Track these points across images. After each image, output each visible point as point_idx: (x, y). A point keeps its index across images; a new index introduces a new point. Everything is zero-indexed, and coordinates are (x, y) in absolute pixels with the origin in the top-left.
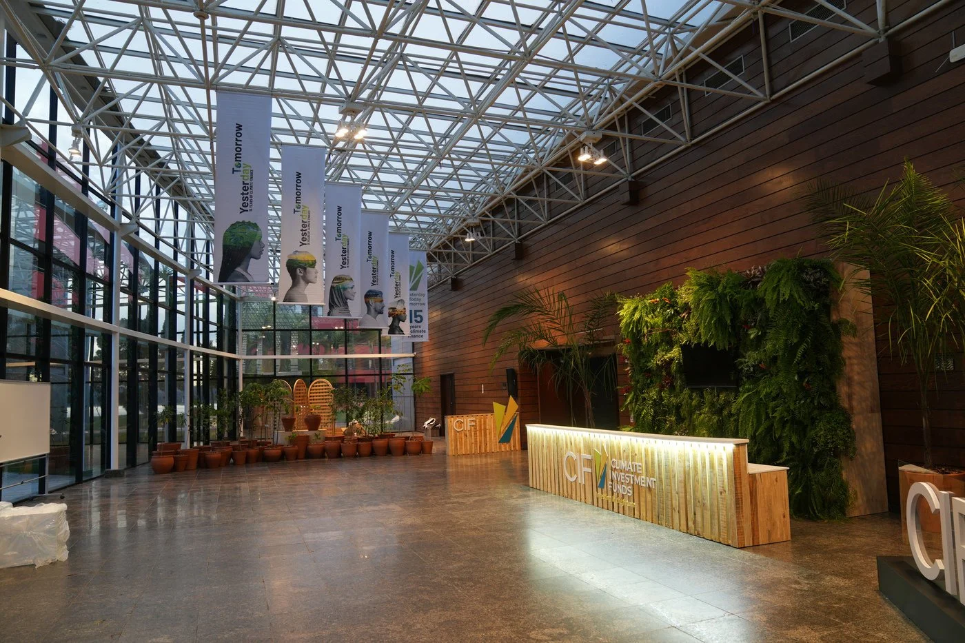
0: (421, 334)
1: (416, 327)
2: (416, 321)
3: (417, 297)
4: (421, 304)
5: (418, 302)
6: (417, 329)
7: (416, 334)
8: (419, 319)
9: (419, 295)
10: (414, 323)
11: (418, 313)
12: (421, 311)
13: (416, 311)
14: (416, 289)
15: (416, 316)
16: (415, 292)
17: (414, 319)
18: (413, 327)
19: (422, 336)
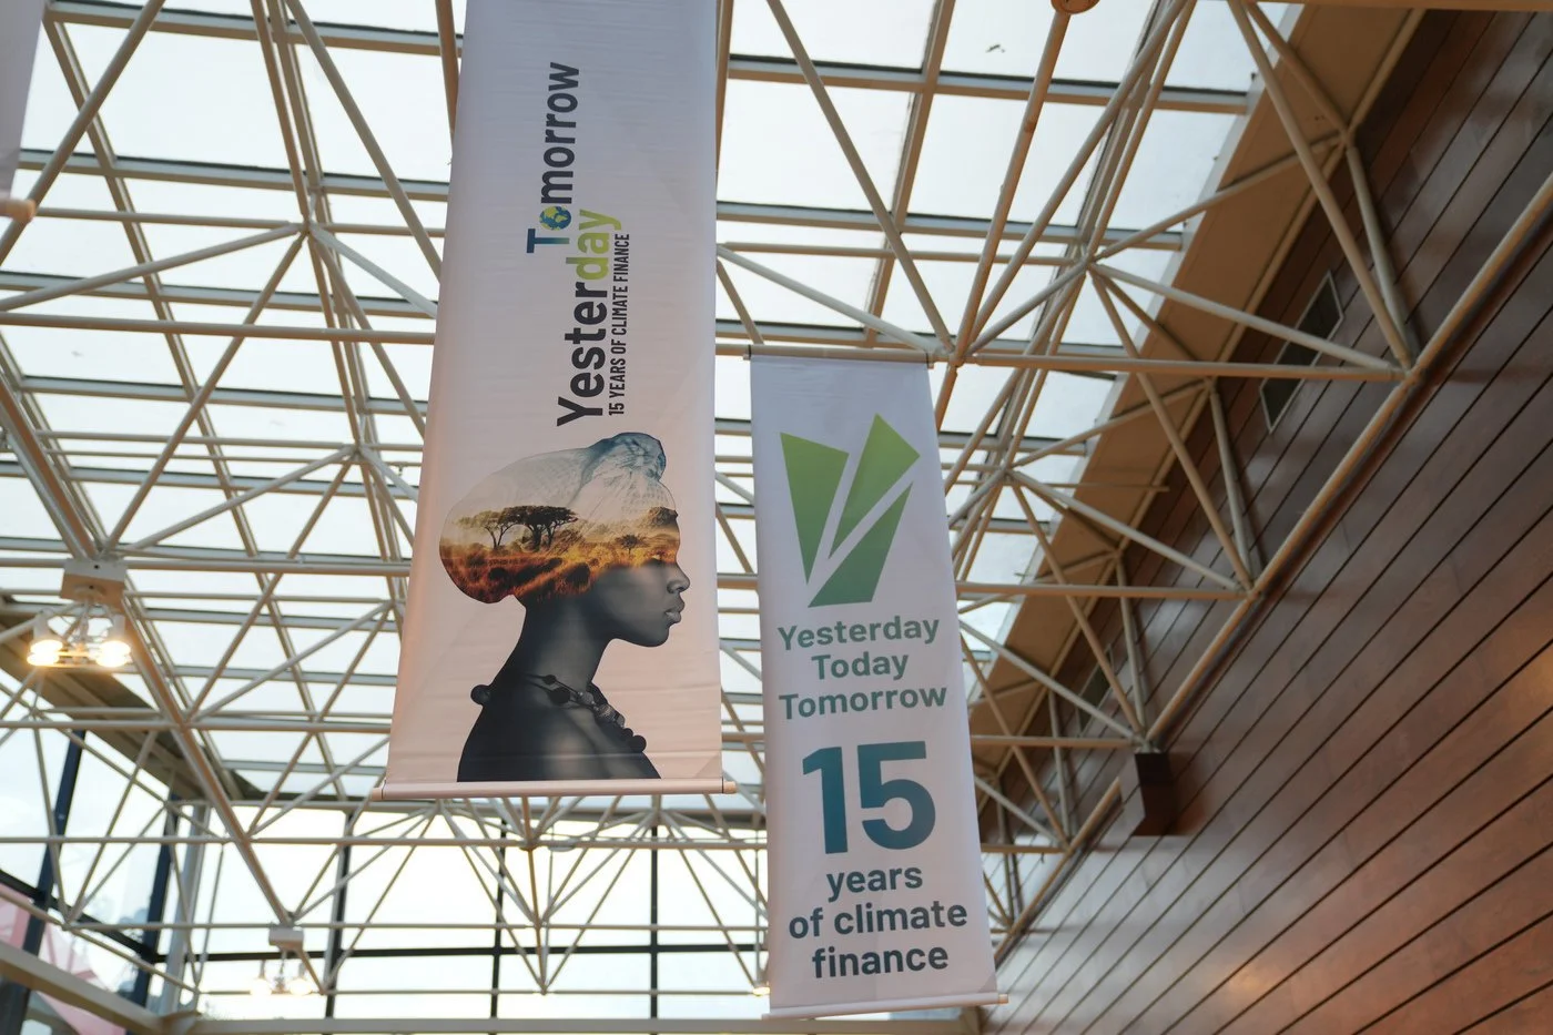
0: (926, 939)
1: (881, 881)
2: (878, 831)
3: (880, 647)
4: (910, 699)
5: (885, 683)
6: (886, 900)
7: (883, 941)
8: (898, 814)
9: (894, 629)
10: (863, 854)
11: (890, 771)
12: (915, 750)
13: (871, 756)
14: (865, 595)
15: (874, 793)
16: (852, 613)
17: (856, 814)
18: (854, 881)
19: (938, 958)
